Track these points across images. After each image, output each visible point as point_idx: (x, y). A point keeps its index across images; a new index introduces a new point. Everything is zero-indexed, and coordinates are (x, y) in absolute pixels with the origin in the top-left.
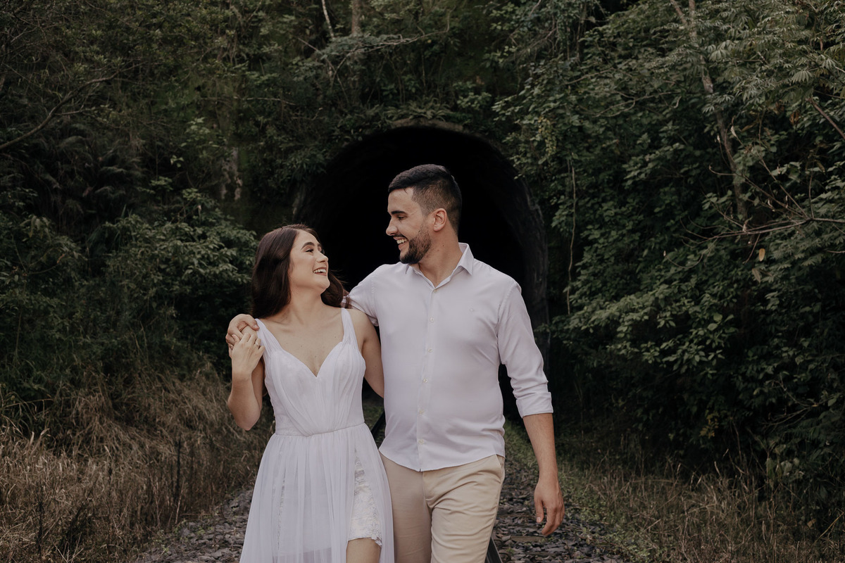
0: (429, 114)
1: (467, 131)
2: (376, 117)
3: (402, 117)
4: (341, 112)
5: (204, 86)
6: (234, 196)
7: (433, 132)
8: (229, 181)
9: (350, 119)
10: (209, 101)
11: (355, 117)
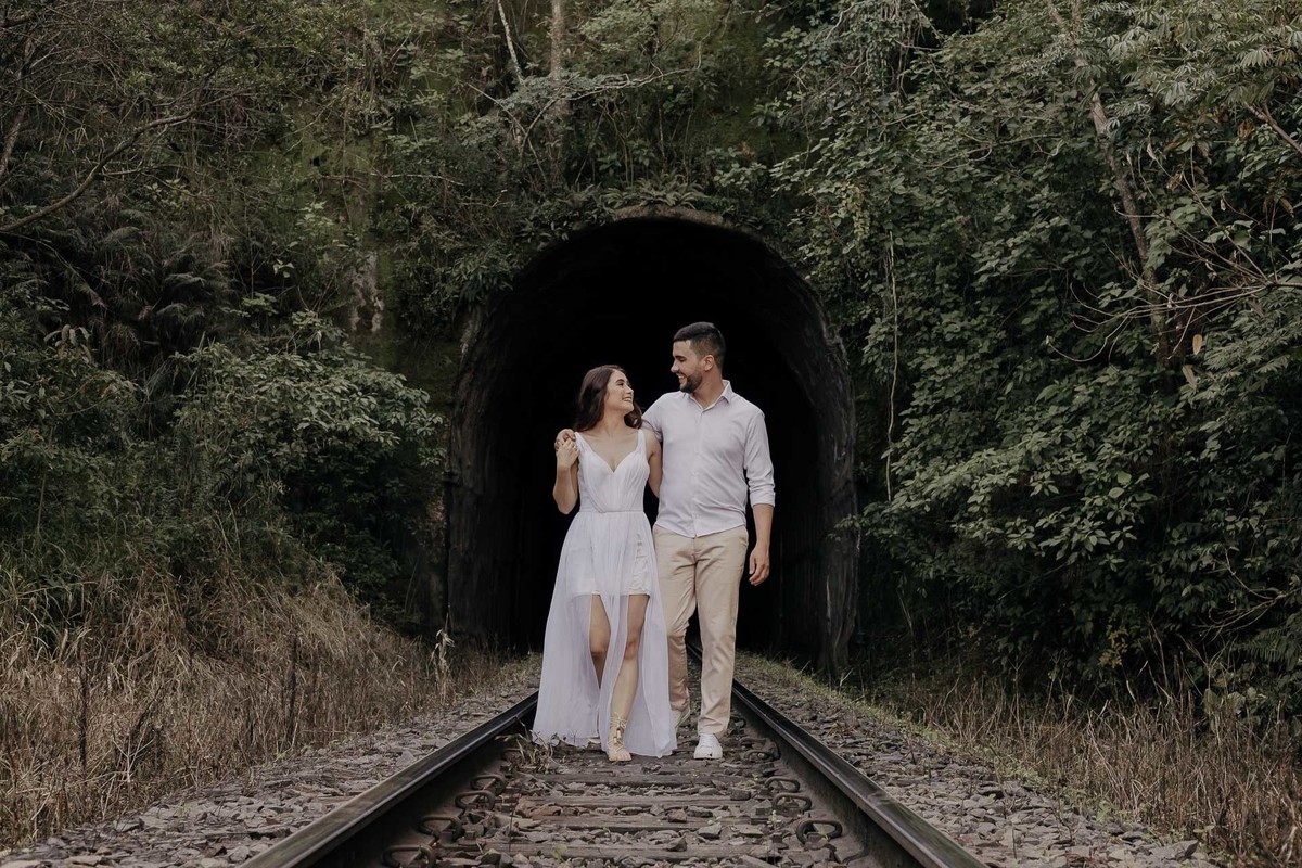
0: (671, 199)
1: (729, 224)
2: (590, 202)
3: (630, 203)
4: (536, 197)
5: (324, 157)
6: (371, 326)
7: (677, 225)
8: (363, 303)
9: (549, 207)
10: (331, 180)
11: (557, 204)
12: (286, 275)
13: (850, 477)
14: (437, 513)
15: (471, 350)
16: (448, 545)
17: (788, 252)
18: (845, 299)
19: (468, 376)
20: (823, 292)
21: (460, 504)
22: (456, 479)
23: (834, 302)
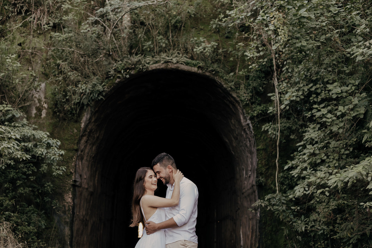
0: (174, 60)
1: (200, 71)
2: (139, 62)
3: (156, 62)
4: (116, 61)
5: (24, 43)
6: (41, 115)
7: (177, 72)
8: (38, 105)
9: (121, 64)
10: (26, 52)
11: (124, 62)
13: (254, 183)
14: (69, 198)
15: (86, 126)
16: (73, 213)
17: (226, 84)
18: (252, 104)
19: (85, 138)
20: (242, 101)
21: (81, 194)
22: (78, 184)
23: (247, 105)
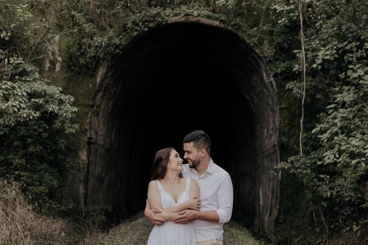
0: (195, 13)
1: (222, 25)
2: (158, 14)
3: (176, 15)
4: (134, 13)
6: (55, 69)
7: (198, 26)
8: (52, 58)
9: (139, 16)
10: (40, 3)
11: (143, 14)
12: (7, 39)
13: (276, 143)
14: (83, 155)
15: (102, 81)
16: (88, 171)
17: (249, 39)
18: (276, 61)
19: (101, 94)
20: (265, 57)
21: (96, 151)
22: (93, 141)
23: (270, 61)
